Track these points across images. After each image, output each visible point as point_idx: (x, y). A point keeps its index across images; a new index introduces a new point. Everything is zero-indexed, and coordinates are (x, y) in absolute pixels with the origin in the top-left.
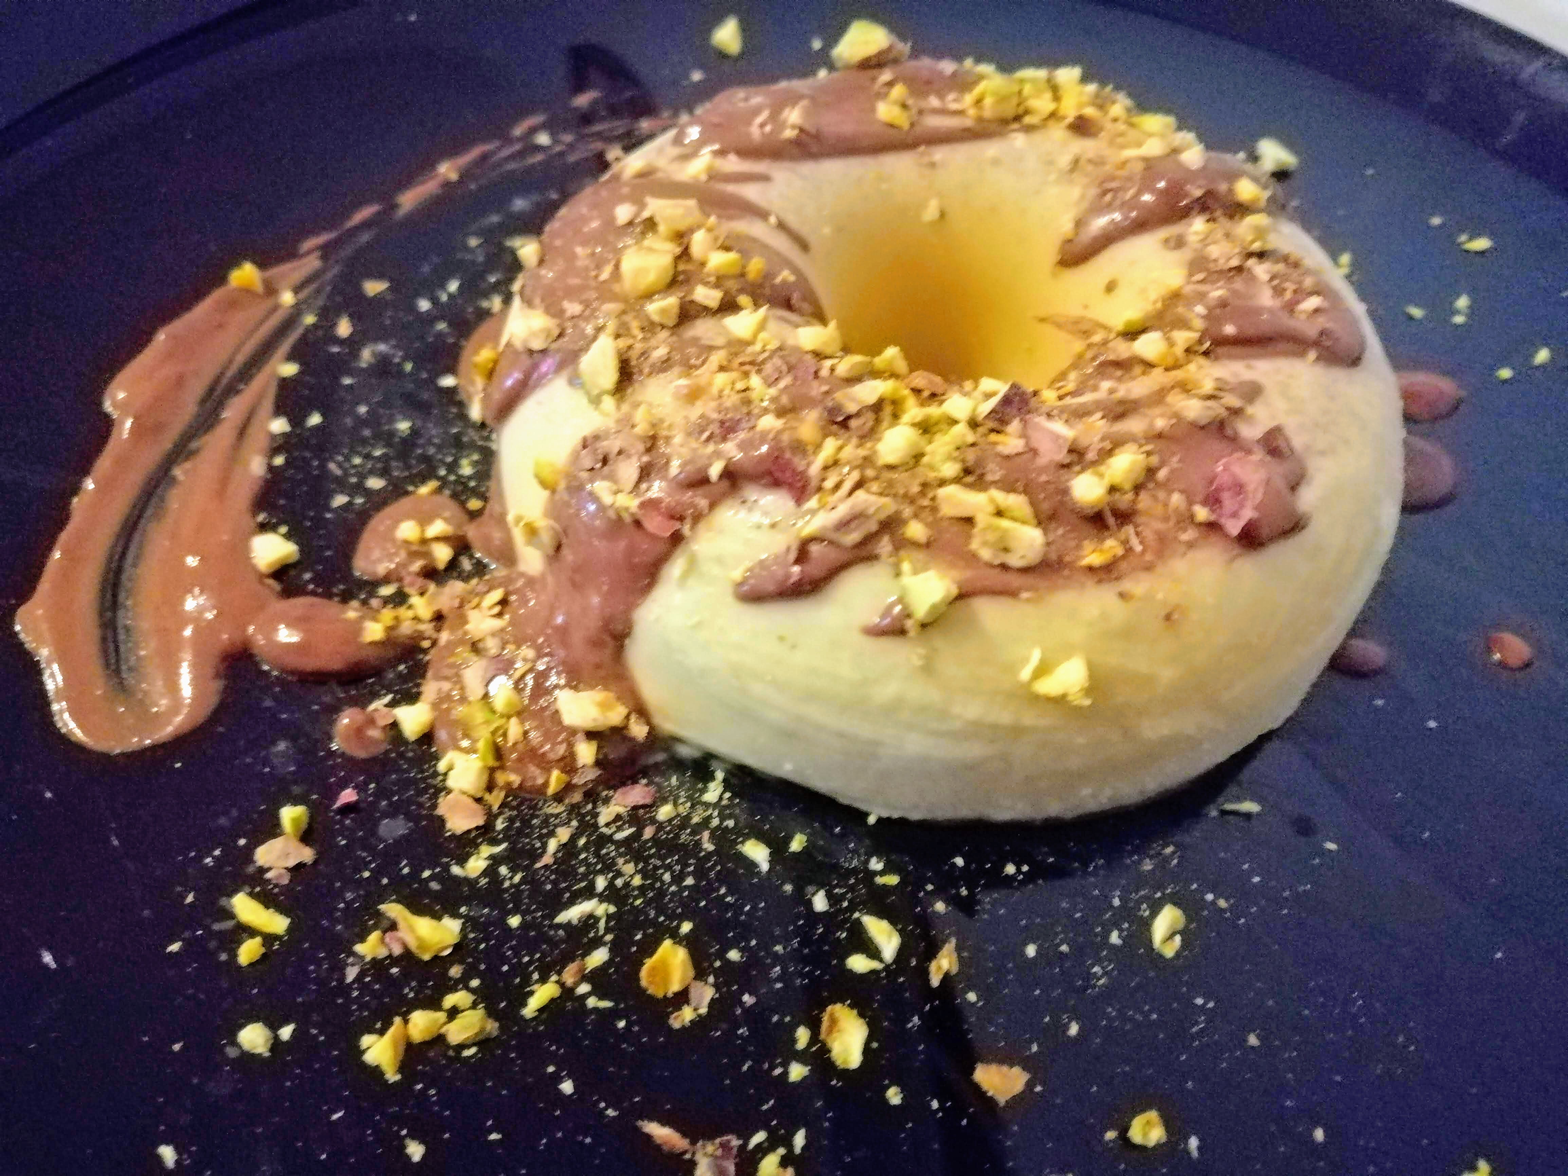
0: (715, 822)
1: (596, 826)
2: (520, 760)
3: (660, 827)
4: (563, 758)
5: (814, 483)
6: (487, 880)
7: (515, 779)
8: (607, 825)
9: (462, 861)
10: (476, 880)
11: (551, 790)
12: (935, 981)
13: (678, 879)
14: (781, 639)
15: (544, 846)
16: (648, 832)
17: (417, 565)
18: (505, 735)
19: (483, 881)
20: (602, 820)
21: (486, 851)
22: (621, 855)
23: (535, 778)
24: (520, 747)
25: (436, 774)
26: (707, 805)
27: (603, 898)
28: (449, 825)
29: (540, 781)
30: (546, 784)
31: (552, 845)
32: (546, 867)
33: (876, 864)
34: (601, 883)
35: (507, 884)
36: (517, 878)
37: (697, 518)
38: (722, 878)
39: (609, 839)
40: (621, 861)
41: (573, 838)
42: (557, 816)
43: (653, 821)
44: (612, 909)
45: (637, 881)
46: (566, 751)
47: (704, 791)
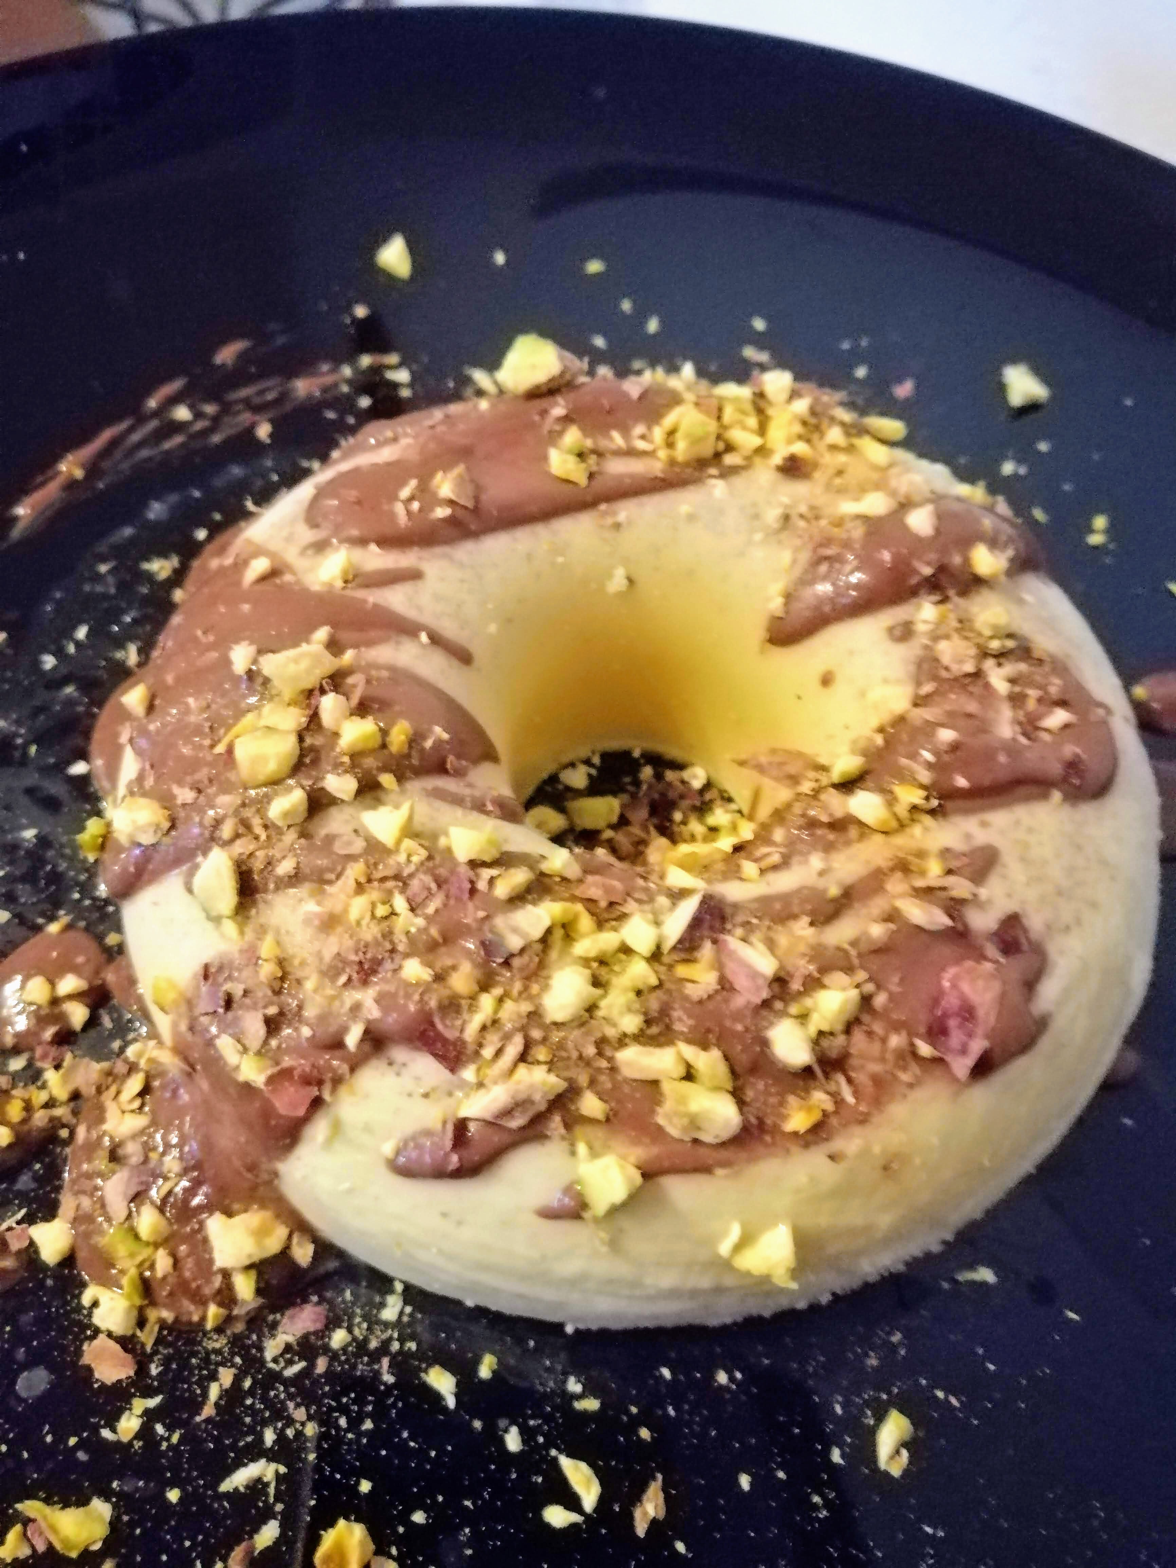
0: (395, 1346)
1: (262, 1362)
2: (171, 1294)
3: (334, 1356)
4: (219, 1292)
5: (471, 1048)
6: (141, 1443)
7: (167, 1315)
8: (275, 1360)
9: (112, 1424)
10: (130, 1444)
11: (209, 1325)
12: (641, 1529)
13: (355, 1423)
14: (444, 1215)
15: (205, 1395)
16: (321, 1365)
17: (49, 1033)
18: (152, 1267)
19: (138, 1444)
20: (269, 1355)
21: (140, 1405)
22: (291, 1397)
23: (190, 1313)
24: (171, 1280)
25: (80, 1308)
26: (386, 1325)
27: (272, 1456)
28: (97, 1375)
29: (195, 1318)
30: (203, 1319)
31: (214, 1391)
32: (208, 1420)
33: (574, 1386)
34: (269, 1437)
35: (164, 1445)
36: (175, 1438)
37: (337, 1081)
38: (404, 1418)
39: (276, 1377)
40: (291, 1405)
41: (237, 1380)
42: (218, 1352)
43: (326, 1349)
44: (282, 1469)
45: (311, 1429)
46: (222, 1282)
47: (382, 1305)
